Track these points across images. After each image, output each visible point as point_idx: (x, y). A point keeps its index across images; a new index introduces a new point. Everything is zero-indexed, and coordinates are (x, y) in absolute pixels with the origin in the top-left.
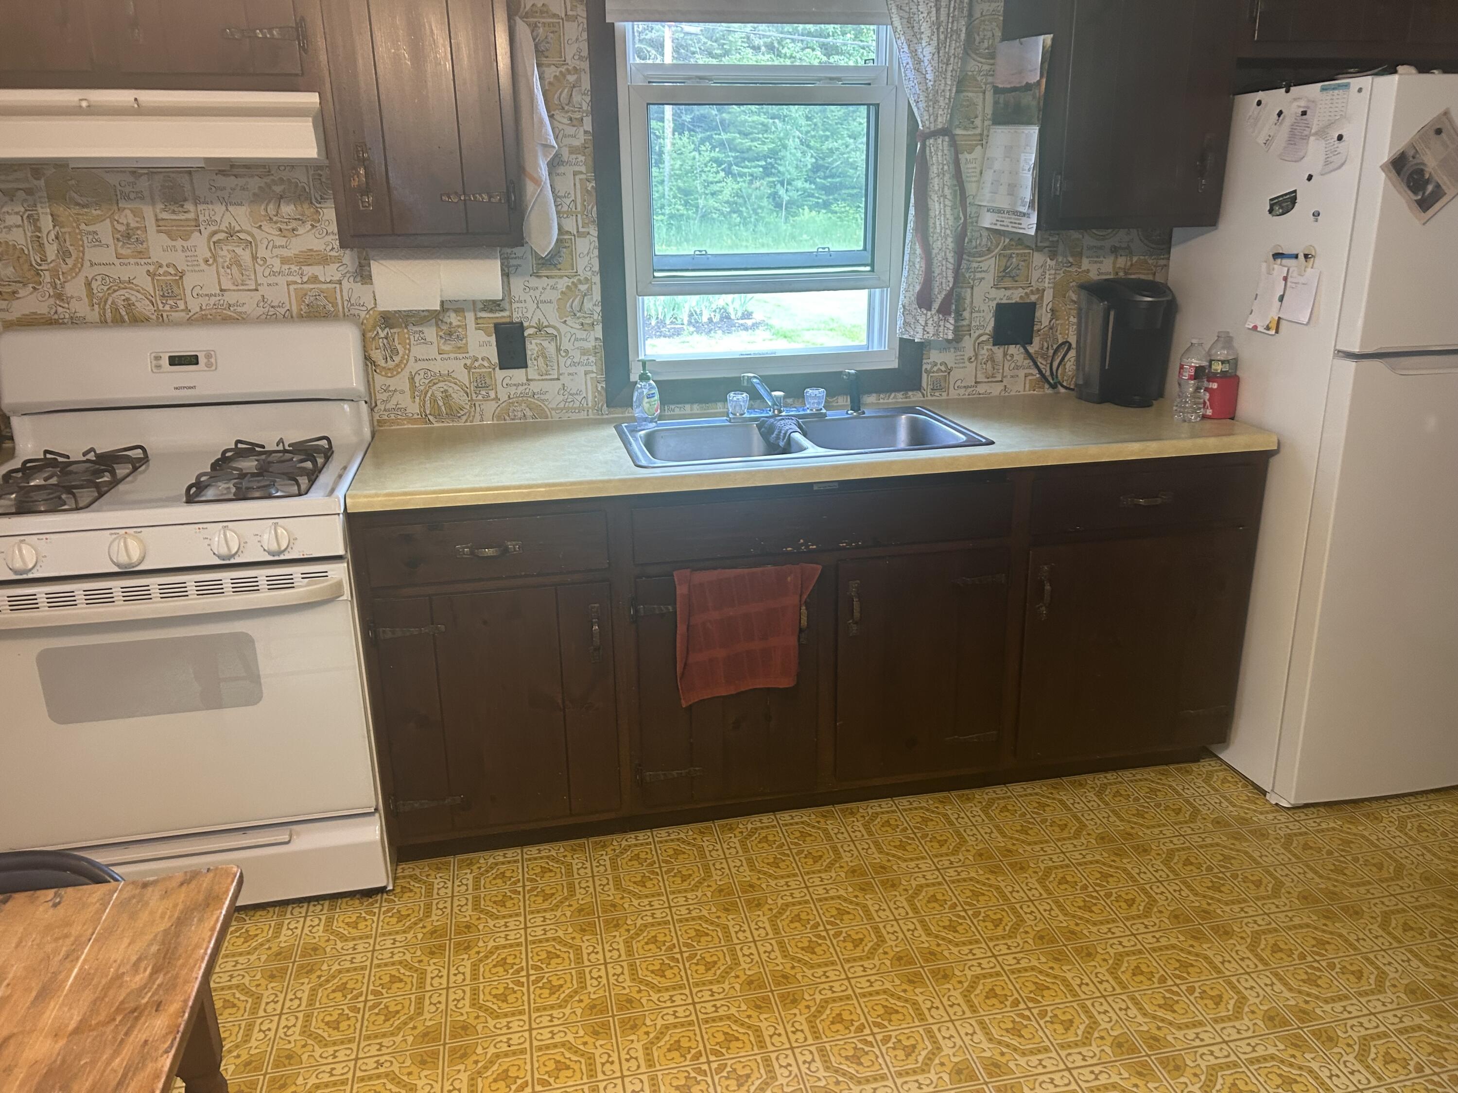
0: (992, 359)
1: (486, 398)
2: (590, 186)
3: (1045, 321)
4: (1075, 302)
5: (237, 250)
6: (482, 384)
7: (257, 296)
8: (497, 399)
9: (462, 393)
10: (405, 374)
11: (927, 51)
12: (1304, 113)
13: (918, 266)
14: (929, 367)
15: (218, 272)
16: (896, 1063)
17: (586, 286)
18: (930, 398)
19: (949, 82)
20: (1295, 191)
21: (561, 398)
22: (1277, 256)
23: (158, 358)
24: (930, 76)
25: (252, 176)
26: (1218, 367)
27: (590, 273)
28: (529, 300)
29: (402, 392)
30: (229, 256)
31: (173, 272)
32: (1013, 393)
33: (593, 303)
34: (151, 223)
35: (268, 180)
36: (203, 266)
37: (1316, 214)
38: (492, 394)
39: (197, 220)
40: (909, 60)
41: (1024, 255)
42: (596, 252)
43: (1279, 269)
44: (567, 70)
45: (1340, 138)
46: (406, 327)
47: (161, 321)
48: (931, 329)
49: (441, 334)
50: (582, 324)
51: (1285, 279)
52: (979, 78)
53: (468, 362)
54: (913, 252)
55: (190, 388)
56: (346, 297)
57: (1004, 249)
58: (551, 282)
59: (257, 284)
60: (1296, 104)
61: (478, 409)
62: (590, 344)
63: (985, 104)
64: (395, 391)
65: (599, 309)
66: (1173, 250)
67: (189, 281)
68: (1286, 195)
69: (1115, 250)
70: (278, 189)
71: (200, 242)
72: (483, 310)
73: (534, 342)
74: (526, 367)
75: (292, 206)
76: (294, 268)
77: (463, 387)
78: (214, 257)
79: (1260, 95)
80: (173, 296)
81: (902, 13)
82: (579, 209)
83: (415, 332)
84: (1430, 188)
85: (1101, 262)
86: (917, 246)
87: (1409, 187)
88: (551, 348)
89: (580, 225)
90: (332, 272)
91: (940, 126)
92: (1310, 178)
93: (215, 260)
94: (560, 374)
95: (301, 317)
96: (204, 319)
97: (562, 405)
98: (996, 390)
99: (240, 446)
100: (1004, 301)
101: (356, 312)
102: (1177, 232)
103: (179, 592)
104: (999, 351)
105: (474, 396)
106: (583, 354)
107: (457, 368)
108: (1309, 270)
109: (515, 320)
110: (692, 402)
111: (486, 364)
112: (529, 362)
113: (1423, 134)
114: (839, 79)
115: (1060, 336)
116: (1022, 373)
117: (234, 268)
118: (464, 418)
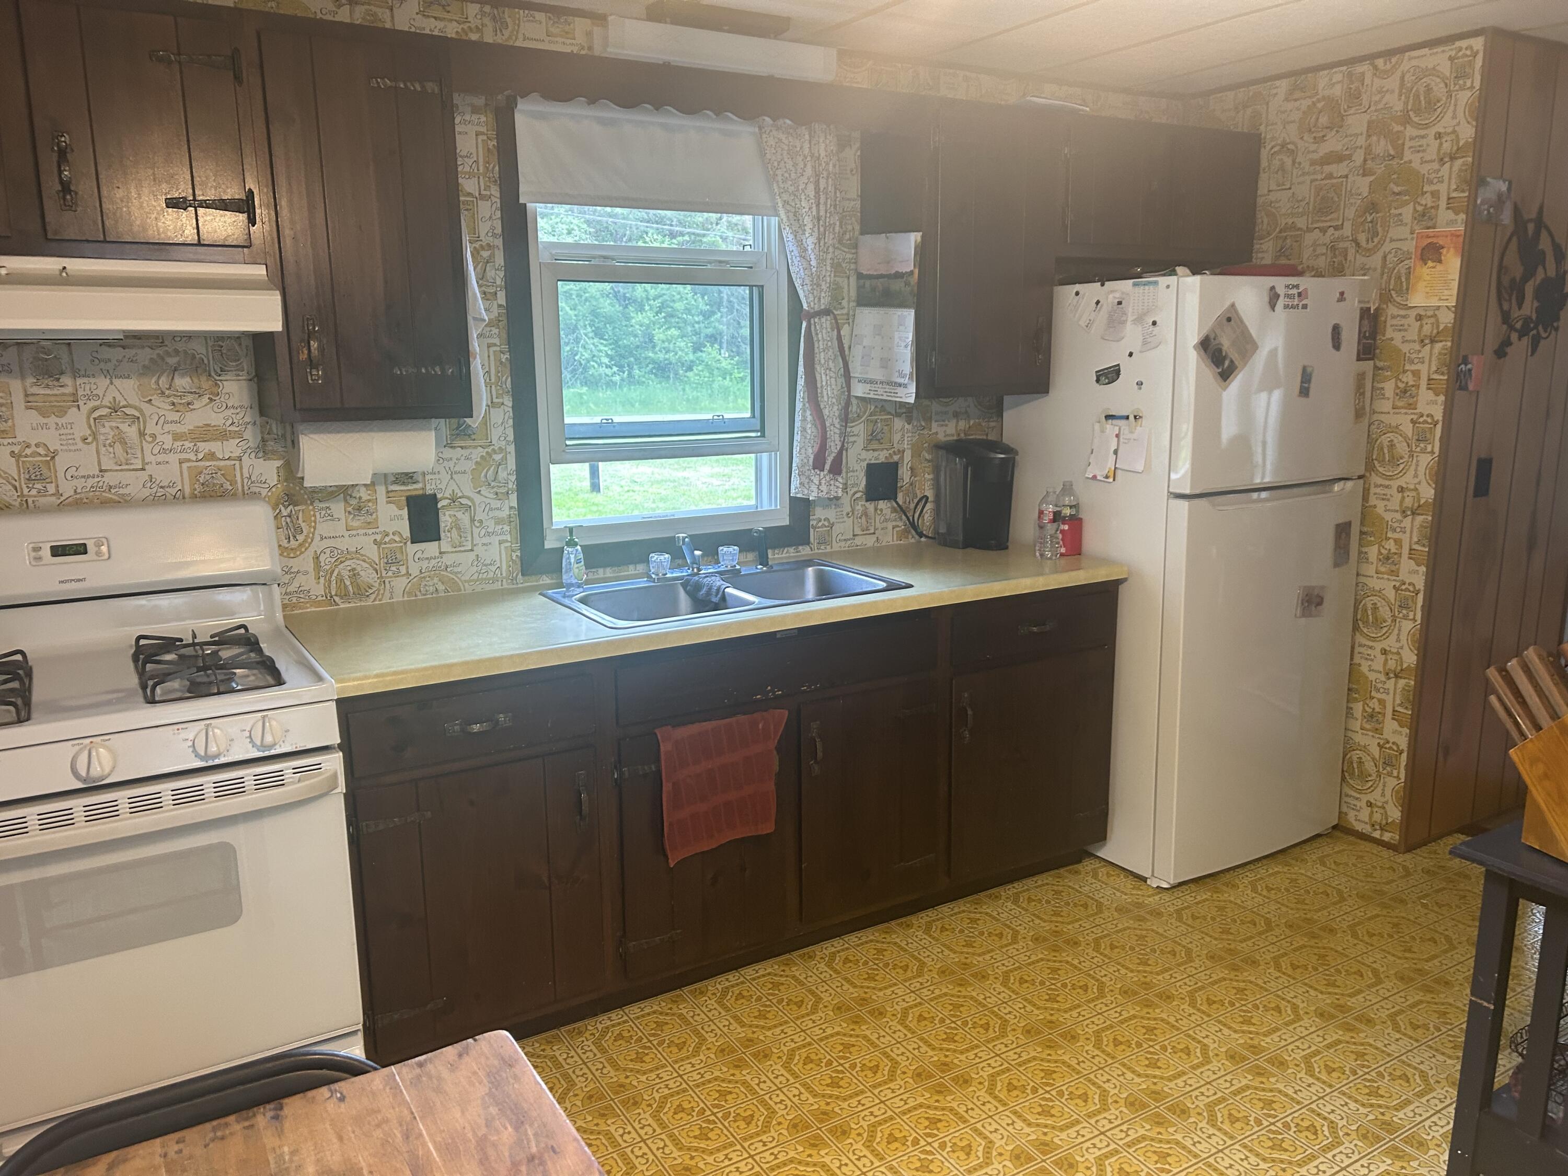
0: (865, 513)
1: (397, 575)
2: (504, 357)
3: (907, 479)
4: (929, 461)
5: (121, 426)
6: (392, 560)
7: (144, 476)
8: (408, 574)
9: (371, 571)
10: (310, 554)
11: (810, 242)
12: (1120, 303)
13: (809, 431)
14: (814, 523)
15: (98, 452)
16: (961, 1163)
17: (500, 456)
18: (816, 551)
19: (829, 269)
20: (1118, 365)
21: (475, 569)
22: (1108, 417)
23: (37, 549)
24: (813, 263)
25: (143, 347)
26: (1067, 512)
27: (504, 443)
28: (443, 471)
29: (306, 573)
30: (112, 433)
31: (43, 452)
32: (884, 544)
33: (508, 472)
34: (18, 398)
35: (160, 351)
36: (80, 445)
37: (1140, 384)
38: (403, 570)
39: (75, 394)
40: (794, 248)
41: (886, 420)
42: (511, 422)
43: (1111, 428)
44: (481, 246)
45: (1154, 323)
46: (312, 504)
47: (26, 508)
48: (824, 488)
49: (350, 509)
50: (497, 494)
51: (1117, 436)
52: (844, 265)
53: (378, 537)
54: (804, 419)
55: (79, 580)
56: (246, 475)
57: (871, 415)
58: (465, 452)
59: (145, 463)
60: (1111, 296)
61: (387, 585)
62: (505, 513)
63: (850, 288)
64: (298, 572)
65: (513, 478)
66: (1005, 414)
67: (61, 463)
68: (1110, 368)
69: (956, 415)
70: (172, 361)
71: (77, 419)
72: (394, 483)
73: (447, 513)
74: (439, 539)
75: (188, 379)
76: (188, 444)
77: (372, 564)
78: (94, 435)
79: (1078, 287)
80: (42, 479)
81: (788, 207)
82: (493, 380)
83: (322, 509)
84: (1227, 363)
85: (946, 425)
86: (808, 413)
87: (1213, 362)
88: (465, 519)
89: (494, 397)
90: (231, 448)
91: (823, 307)
92: (1131, 355)
93: (95, 438)
94: (473, 545)
95: (194, 497)
96: (78, 504)
97: (475, 577)
98: (870, 541)
99: (142, 642)
100: (873, 462)
101: (257, 490)
102: (1007, 400)
103: (153, 804)
104: (871, 506)
105: (384, 573)
106: (497, 523)
107: (366, 544)
108: (1138, 428)
109: (429, 492)
110: (605, 566)
111: (397, 538)
112: (442, 535)
113: (1218, 322)
114: (727, 262)
115: (918, 492)
116: (890, 525)
117: (117, 445)
118: (373, 596)
